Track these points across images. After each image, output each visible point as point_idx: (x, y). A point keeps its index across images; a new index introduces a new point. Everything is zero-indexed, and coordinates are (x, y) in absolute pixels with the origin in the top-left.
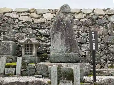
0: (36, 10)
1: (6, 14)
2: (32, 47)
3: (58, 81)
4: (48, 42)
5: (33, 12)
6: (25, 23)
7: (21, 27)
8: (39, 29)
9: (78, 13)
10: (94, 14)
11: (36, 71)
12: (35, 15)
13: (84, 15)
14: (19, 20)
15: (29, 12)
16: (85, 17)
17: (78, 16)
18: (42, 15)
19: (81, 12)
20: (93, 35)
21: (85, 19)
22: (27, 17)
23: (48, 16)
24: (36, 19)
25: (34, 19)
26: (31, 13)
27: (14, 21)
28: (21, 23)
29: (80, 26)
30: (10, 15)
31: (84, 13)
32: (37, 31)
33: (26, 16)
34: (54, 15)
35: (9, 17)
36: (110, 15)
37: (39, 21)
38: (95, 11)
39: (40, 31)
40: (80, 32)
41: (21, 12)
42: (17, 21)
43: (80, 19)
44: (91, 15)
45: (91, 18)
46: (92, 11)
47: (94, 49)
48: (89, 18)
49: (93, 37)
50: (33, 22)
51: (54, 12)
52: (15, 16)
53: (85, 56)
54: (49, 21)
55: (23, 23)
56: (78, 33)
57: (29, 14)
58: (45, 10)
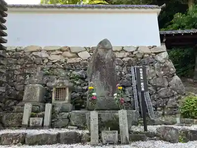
0: (69, 48)
1: (34, 53)
3: (100, 132)
4: (85, 85)
5: (67, 51)
6: (57, 64)
7: (51, 68)
8: (74, 70)
9: (119, 52)
10: (138, 53)
11: (70, 121)
12: (68, 54)
13: (127, 54)
14: (49, 60)
15: (61, 50)
16: (128, 56)
17: (121, 55)
18: (77, 54)
20: (141, 72)
21: (129, 58)
22: (59, 56)
23: (85, 55)
24: (69, 58)
25: (67, 58)
26: (63, 51)
27: (43, 61)
28: (51, 63)
29: (122, 66)
30: (39, 54)
31: (126, 52)
32: (71, 72)
34: (92, 54)
35: (36, 56)
37: (73, 60)
38: (139, 49)
39: (74, 72)
40: (123, 73)
42: (46, 61)
43: (122, 58)
44: (134, 53)
45: (134, 57)
46: (136, 49)
47: (143, 89)
48: (133, 57)
49: (141, 75)
50: (66, 62)
52: (44, 55)
53: (130, 102)
54: (86, 61)
56: (121, 74)
57: (61, 52)
58: (80, 48)
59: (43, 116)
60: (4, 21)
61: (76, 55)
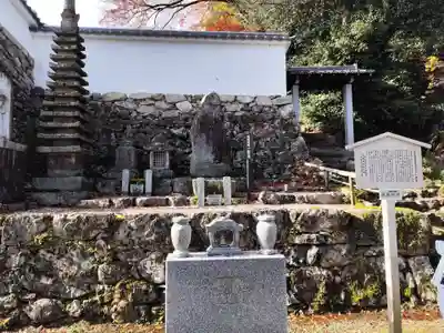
0: (164, 97)
1: (117, 103)
2: (164, 155)
5: (161, 100)
6: (149, 118)
7: (142, 124)
8: (172, 128)
9: (231, 103)
10: (256, 105)
11: (173, 188)
12: (163, 105)
13: (241, 106)
14: (138, 113)
15: (152, 99)
16: (242, 110)
17: (231, 108)
19: (235, 100)
21: (243, 112)
22: (151, 108)
23: (185, 106)
24: (164, 110)
25: (161, 111)
26: (156, 101)
27: (130, 113)
28: (141, 118)
29: (235, 123)
30: (124, 104)
31: (241, 103)
32: (168, 130)
33: (150, 105)
34: (194, 105)
35: (122, 108)
36: (279, 106)
38: (257, 100)
39: (173, 131)
40: (234, 132)
41: (141, 100)
42: (134, 114)
43: (234, 112)
44: (251, 105)
45: (250, 110)
46: (253, 99)
48: (248, 111)
50: (160, 115)
51: (194, 100)
52: (131, 106)
54: (187, 115)
55: (144, 117)
56: (232, 134)
57: (153, 102)
58: (179, 96)
59: (144, 183)
60: (83, 65)
61: (174, 106)
